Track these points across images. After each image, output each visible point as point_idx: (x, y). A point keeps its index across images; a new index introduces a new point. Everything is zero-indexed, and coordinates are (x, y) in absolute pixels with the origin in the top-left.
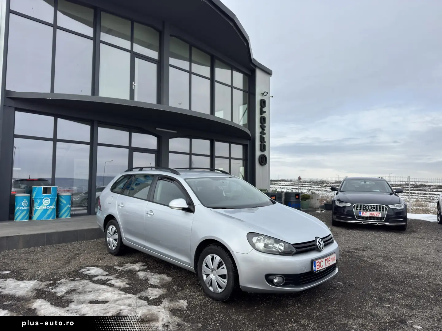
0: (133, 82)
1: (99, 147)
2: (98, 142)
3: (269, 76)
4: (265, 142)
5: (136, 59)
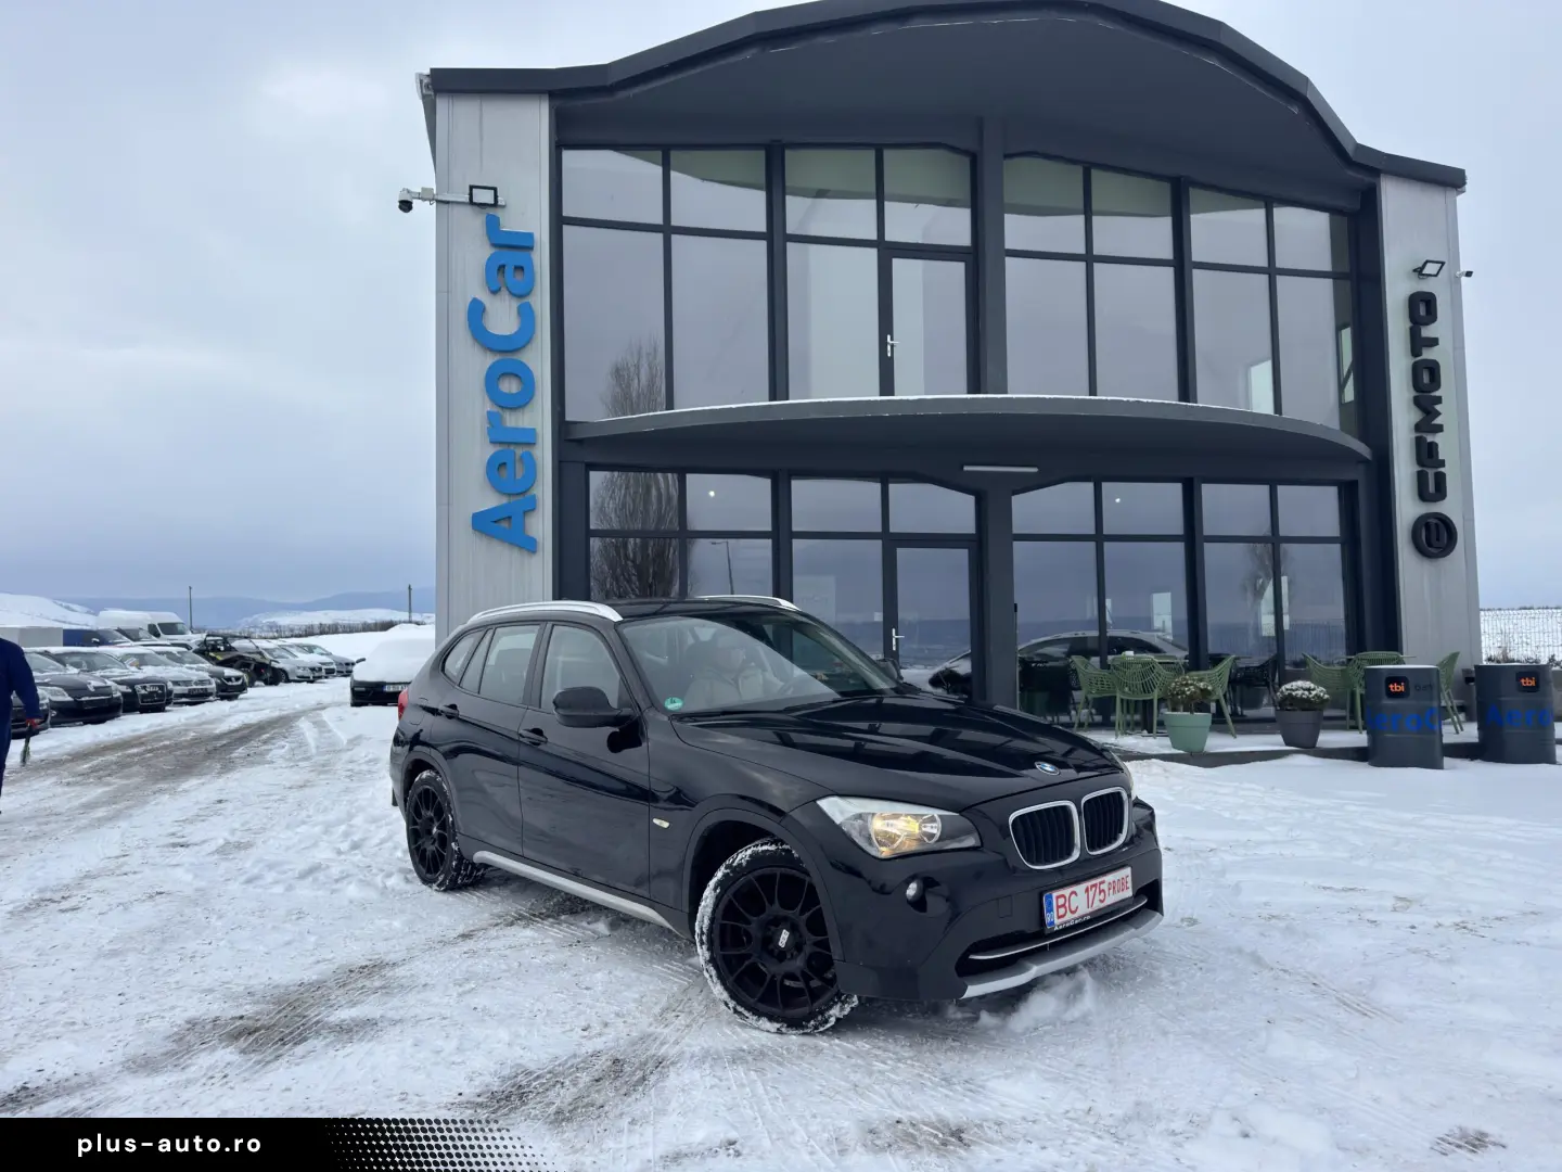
0: (889, 337)
1: (797, 544)
2: (795, 529)
3: (1451, 193)
4: (1442, 463)
5: (896, 261)
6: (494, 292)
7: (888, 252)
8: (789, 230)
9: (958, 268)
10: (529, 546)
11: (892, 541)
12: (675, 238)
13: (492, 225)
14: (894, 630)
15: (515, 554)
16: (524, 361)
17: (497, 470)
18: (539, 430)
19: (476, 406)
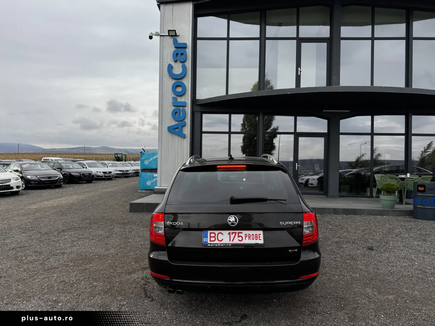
0: (299, 68)
5: (302, 44)
6: (176, 61)
7: (300, 41)
8: (267, 36)
9: (325, 45)
10: (184, 137)
11: (297, 135)
12: (230, 41)
13: (175, 42)
14: (297, 163)
15: (180, 138)
16: (183, 82)
17: (175, 113)
18: (187, 102)
19: (169, 95)
